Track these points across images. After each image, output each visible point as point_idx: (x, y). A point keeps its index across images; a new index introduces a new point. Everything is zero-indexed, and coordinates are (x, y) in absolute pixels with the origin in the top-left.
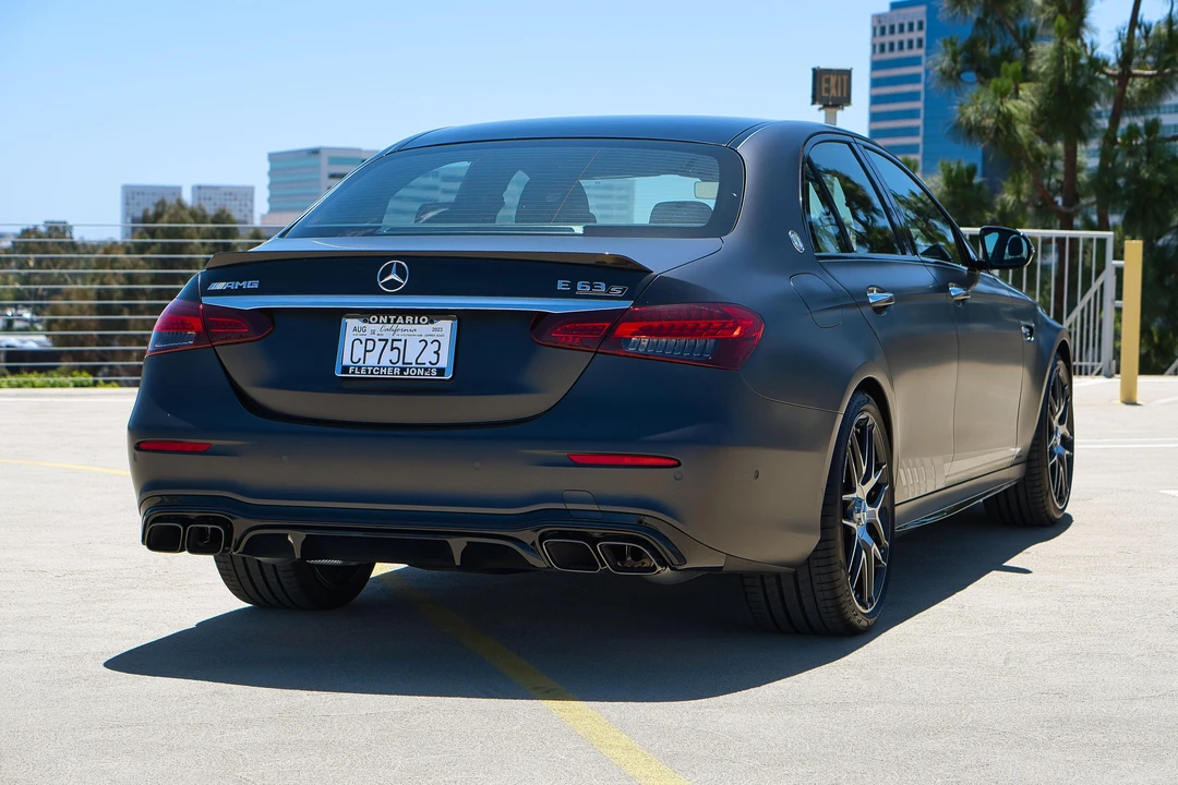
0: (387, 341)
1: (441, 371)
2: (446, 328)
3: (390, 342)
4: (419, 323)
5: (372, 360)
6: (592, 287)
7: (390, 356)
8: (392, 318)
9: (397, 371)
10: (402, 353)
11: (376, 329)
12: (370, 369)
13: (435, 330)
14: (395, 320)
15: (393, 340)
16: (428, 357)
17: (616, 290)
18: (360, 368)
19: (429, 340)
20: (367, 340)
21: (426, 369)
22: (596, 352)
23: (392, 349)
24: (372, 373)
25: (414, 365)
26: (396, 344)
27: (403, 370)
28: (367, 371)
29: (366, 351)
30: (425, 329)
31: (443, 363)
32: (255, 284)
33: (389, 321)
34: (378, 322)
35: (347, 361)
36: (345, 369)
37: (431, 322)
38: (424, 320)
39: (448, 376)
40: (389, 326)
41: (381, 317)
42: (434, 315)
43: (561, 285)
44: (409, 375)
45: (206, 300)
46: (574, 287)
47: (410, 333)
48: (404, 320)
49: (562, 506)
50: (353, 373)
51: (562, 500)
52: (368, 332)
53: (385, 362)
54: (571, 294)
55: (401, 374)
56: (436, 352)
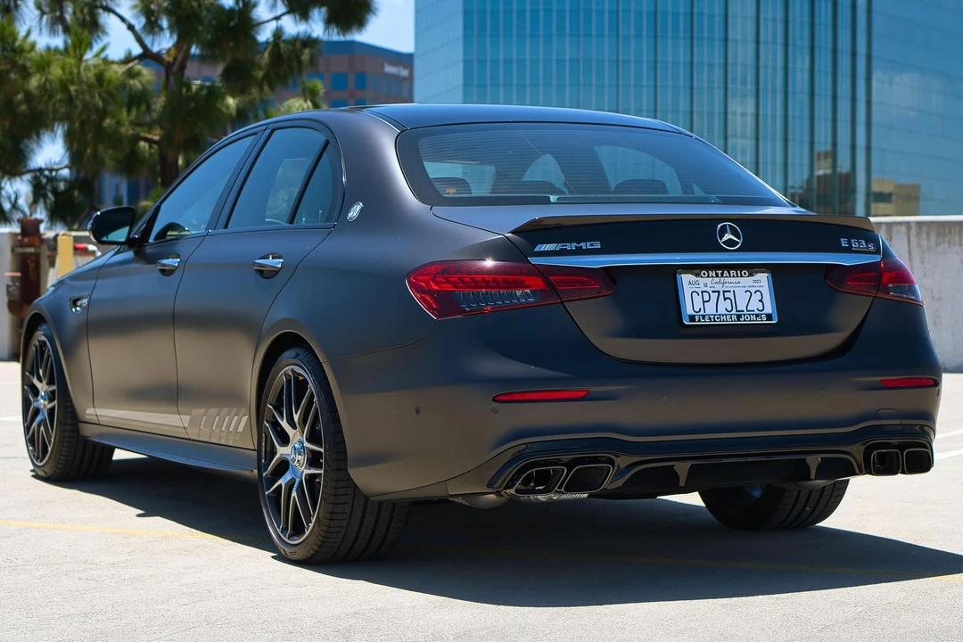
0: (719, 292)
1: (769, 317)
2: (763, 278)
3: (721, 293)
4: (742, 276)
5: (710, 309)
6: (859, 244)
7: (724, 306)
8: (719, 272)
9: (735, 318)
10: (734, 303)
11: (707, 282)
12: (712, 317)
13: (755, 281)
14: (722, 274)
15: (724, 292)
16: (755, 305)
17: (871, 246)
18: (704, 316)
19: (753, 290)
20: (702, 292)
21: (757, 315)
22: (875, 297)
23: (725, 299)
24: (715, 321)
25: (745, 312)
26: (727, 295)
27: (739, 317)
28: (710, 318)
29: (704, 302)
30: (747, 281)
31: (769, 309)
32: (598, 245)
33: (717, 275)
34: (708, 276)
35: (690, 311)
36: (692, 318)
37: (751, 275)
38: (745, 274)
39: (776, 320)
40: (717, 280)
41: (710, 272)
42: (752, 269)
44: (745, 320)
45: (534, 260)
46: (851, 244)
47: (735, 285)
48: (729, 274)
49: (878, 423)
50: (699, 321)
51: (878, 417)
52: (702, 285)
53: (722, 311)
54: (849, 250)
55: (739, 320)
56: (761, 301)
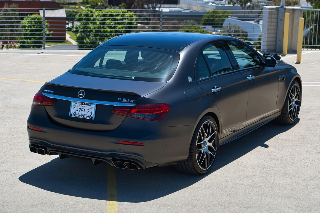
0: (81, 109)
1: (92, 117)
2: (94, 107)
4: (88, 105)
5: (77, 113)
6: (126, 100)
7: (81, 113)
9: (82, 116)
10: (84, 112)
13: (91, 107)
14: (83, 104)
15: (82, 109)
16: (89, 114)
17: (132, 101)
18: (74, 115)
19: (90, 109)
20: (76, 108)
21: (89, 117)
22: (126, 116)
23: (82, 111)
24: (77, 116)
25: (86, 115)
27: (84, 116)
29: (76, 111)
30: (89, 107)
31: (93, 115)
32: (52, 92)
33: (81, 104)
34: (79, 104)
35: (72, 113)
36: (71, 115)
37: (90, 105)
39: (93, 119)
40: (81, 105)
43: (119, 99)
45: (43, 94)
46: (122, 100)
47: (86, 107)
48: (85, 104)
49: (117, 153)
51: (117, 152)
52: (77, 106)
53: (80, 114)
54: (121, 101)
55: (83, 117)
56: (91, 113)
